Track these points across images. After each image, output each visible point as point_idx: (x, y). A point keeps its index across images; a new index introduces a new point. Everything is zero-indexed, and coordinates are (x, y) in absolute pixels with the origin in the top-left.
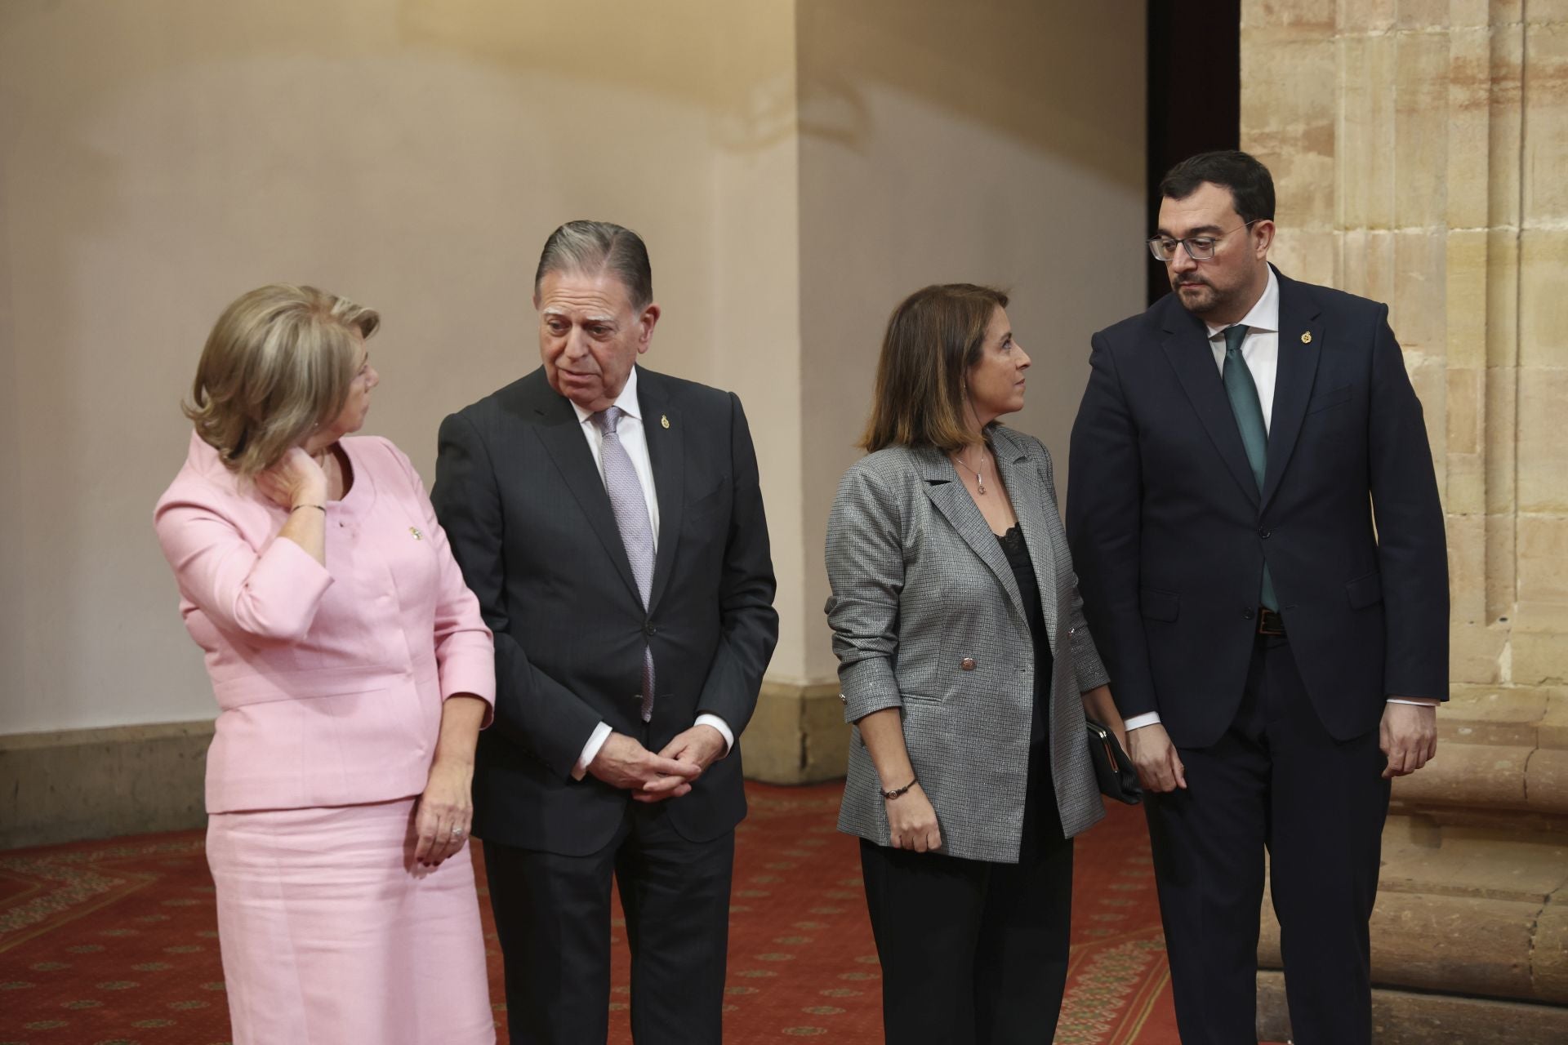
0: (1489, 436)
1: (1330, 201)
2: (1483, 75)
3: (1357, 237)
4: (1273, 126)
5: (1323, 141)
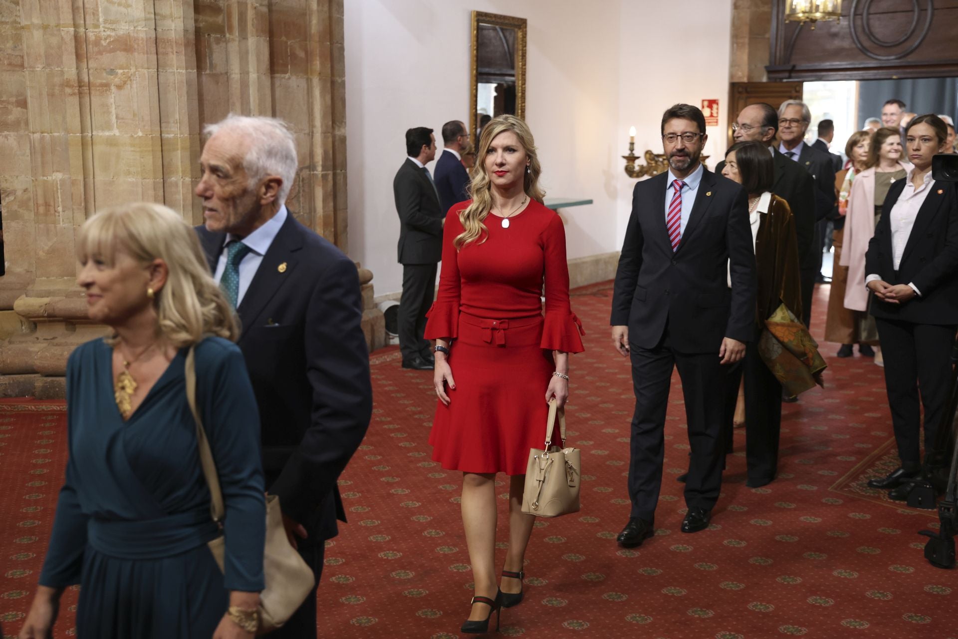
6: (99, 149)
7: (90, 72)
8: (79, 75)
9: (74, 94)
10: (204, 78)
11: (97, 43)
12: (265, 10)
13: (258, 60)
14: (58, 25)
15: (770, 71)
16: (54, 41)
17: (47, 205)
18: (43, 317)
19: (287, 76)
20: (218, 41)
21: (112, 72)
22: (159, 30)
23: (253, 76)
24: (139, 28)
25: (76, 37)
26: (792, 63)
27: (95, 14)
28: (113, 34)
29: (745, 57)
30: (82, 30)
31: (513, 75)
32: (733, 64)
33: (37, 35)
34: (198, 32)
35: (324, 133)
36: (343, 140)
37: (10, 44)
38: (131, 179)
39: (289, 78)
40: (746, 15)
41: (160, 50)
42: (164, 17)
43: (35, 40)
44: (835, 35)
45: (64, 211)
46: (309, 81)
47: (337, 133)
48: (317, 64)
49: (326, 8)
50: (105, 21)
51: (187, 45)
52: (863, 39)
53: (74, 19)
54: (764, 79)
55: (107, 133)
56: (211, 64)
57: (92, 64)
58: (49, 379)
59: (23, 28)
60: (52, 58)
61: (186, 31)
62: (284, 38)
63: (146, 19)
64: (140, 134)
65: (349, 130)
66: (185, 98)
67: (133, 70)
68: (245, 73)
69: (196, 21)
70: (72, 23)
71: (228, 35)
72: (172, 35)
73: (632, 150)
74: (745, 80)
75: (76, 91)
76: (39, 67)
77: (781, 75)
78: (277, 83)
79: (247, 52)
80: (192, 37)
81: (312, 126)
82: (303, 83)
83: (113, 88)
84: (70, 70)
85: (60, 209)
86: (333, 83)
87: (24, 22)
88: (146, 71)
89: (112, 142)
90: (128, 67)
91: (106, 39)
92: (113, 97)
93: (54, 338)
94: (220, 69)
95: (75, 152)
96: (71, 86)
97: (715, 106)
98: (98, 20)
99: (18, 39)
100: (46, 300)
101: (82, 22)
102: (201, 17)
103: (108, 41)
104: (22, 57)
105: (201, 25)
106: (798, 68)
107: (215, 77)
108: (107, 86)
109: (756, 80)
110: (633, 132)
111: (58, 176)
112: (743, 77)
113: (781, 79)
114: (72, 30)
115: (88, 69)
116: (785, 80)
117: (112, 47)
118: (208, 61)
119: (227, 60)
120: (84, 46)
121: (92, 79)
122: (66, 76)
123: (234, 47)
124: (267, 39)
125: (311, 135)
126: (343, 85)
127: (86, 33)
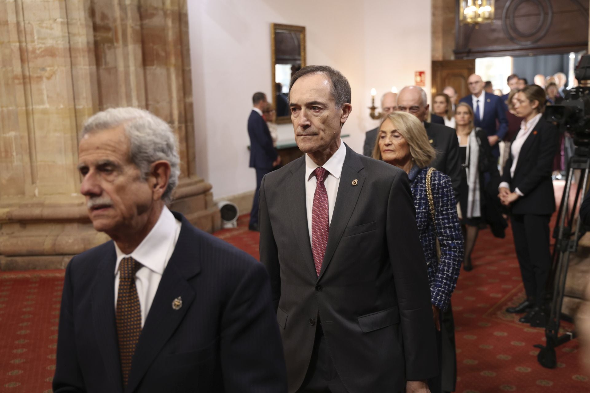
6: (37, 116)
7: (31, 69)
8: (23, 71)
9: (20, 84)
10: (102, 71)
11: (34, 51)
12: (138, 28)
13: (135, 59)
14: (9, 42)
15: (456, 53)
16: (7, 51)
17: (6, 151)
18: (5, 220)
19: (154, 67)
20: (109, 48)
21: (43, 69)
22: (72, 43)
23: (132, 69)
24: (59, 42)
25: (21, 49)
26: (469, 48)
27: (32, 34)
28: (43, 46)
29: (440, 45)
30: (24, 44)
32: (434, 49)
34: (96, 43)
35: (179, 101)
36: (191, 105)
38: (57, 134)
39: (155, 69)
40: (440, 19)
41: (73, 55)
42: (74, 35)
44: (494, 30)
45: (17, 154)
46: (168, 70)
47: (188, 100)
48: (173, 60)
49: (177, 25)
50: (38, 38)
51: (89, 51)
52: (511, 32)
53: (19, 37)
54: (452, 58)
55: (41, 107)
56: (105, 62)
57: (31, 65)
58: (9, 259)
60: (6, 62)
61: (88, 43)
62: (151, 45)
63: (63, 37)
64: (62, 106)
65: (195, 98)
66: (89, 84)
67: (56, 68)
68: (127, 66)
69: (95, 36)
70: (18, 40)
71: (115, 44)
72: (80, 46)
73: (373, 103)
74: (441, 59)
75: (22, 81)
77: (463, 55)
78: (148, 72)
79: (128, 54)
80: (92, 46)
81: (171, 97)
82: (164, 71)
83: (45, 79)
84: (17, 69)
85: (14, 154)
86: (183, 71)
88: (64, 68)
89: (45, 112)
90: (53, 66)
91: (39, 49)
92: (45, 85)
93: (13, 233)
94: (111, 64)
95: (22, 119)
96: (18, 79)
97: (423, 75)
98: (34, 38)
100: (6, 210)
101: (24, 39)
102: (98, 34)
103: (40, 50)
105: (98, 38)
106: (472, 51)
107: (108, 70)
108: (40, 78)
109: (447, 58)
110: (373, 92)
111: (12, 134)
112: (439, 57)
113: (462, 58)
114: (18, 44)
115: (29, 68)
116: (465, 59)
117: (43, 54)
118: (103, 60)
119: (116, 60)
120: (26, 54)
121: (31, 74)
122: (15, 73)
123: (119, 51)
124: (140, 45)
125: (170, 102)
126: (190, 71)
127: (26, 46)
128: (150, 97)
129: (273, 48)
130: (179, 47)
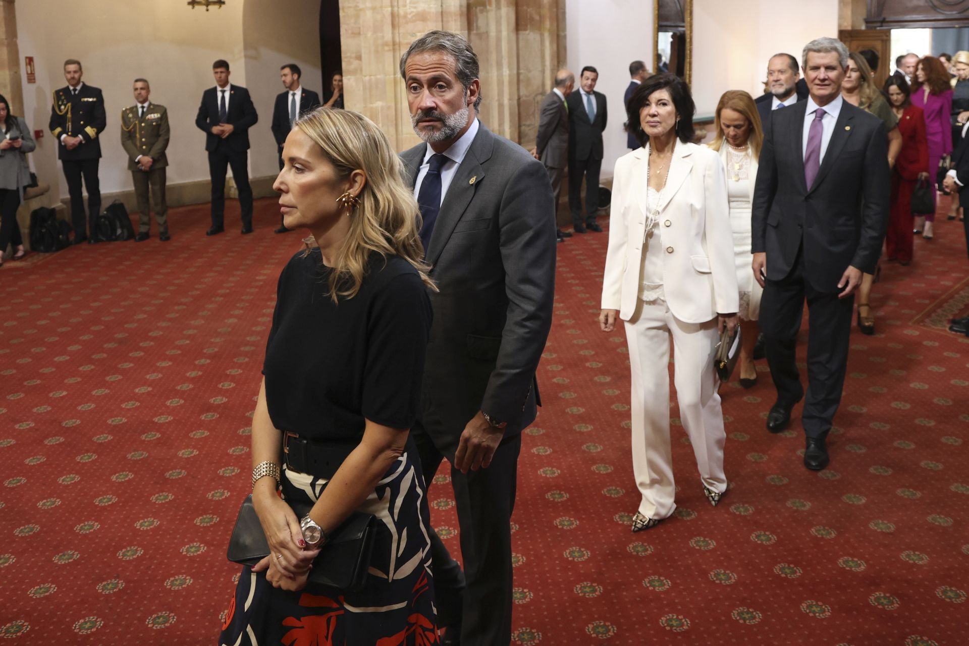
0: (396, 119)
1: (361, 70)
2: (391, 44)
3: (367, 78)
4: (348, 55)
5: (359, 58)
7: (401, 35)
8: (393, 38)
9: (389, 50)
10: (473, 37)
11: (405, 17)
13: (508, 23)
14: (381, 7)
15: (867, 22)
16: (379, 17)
19: (527, 32)
20: (482, 12)
21: (414, 34)
22: (444, 6)
23: (504, 33)
24: (432, 6)
25: (393, 15)
26: (883, 16)
29: (848, 12)
30: (396, 9)
31: (683, 27)
32: (841, 17)
33: (369, 14)
34: (469, 7)
37: (352, 21)
39: (529, 34)
41: (444, 19)
43: (368, 17)
45: (382, 126)
46: (542, 35)
48: (547, 24)
50: (410, 3)
51: (461, 15)
54: (863, 27)
56: (477, 26)
57: (402, 30)
59: (361, 10)
60: (377, 28)
61: (461, 6)
62: (525, 8)
68: (499, 31)
70: (390, 4)
71: (488, 7)
72: (452, 9)
74: (849, 28)
75: (391, 48)
76: (369, 34)
77: (875, 25)
78: (521, 37)
79: (501, 18)
80: (465, 10)
81: (543, 65)
82: (538, 37)
84: (388, 35)
86: (558, 36)
87: (361, 6)
91: (410, 14)
94: (482, 30)
95: (390, 88)
96: (389, 45)
98: (406, 2)
99: (357, 16)
101: (396, 4)
103: (412, 15)
104: (360, 28)
106: (887, 20)
107: (479, 35)
109: (857, 28)
111: (379, 104)
112: (848, 26)
113: (875, 27)
114: (389, 9)
115: (399, 34)
116: (878, 28)
117: (414, 18)
118: (475, 25)
119: (487, 25)
120: (397, 19)
121: (401, 40)
122: (386, 39)
123: (492, 15)
124: (514, 8)
125: (543, 71)
126: (565, 37)
127: (398, 10)
128: (521, 65)
129: (657, 12)
130: (555, 10)
